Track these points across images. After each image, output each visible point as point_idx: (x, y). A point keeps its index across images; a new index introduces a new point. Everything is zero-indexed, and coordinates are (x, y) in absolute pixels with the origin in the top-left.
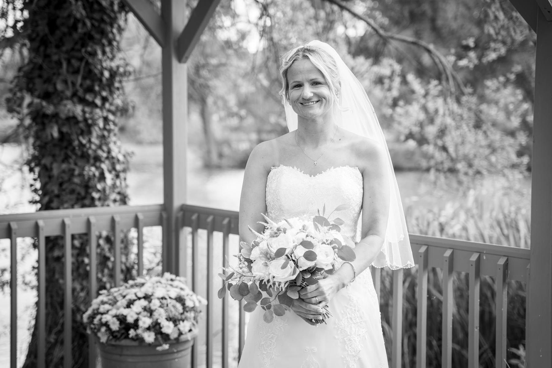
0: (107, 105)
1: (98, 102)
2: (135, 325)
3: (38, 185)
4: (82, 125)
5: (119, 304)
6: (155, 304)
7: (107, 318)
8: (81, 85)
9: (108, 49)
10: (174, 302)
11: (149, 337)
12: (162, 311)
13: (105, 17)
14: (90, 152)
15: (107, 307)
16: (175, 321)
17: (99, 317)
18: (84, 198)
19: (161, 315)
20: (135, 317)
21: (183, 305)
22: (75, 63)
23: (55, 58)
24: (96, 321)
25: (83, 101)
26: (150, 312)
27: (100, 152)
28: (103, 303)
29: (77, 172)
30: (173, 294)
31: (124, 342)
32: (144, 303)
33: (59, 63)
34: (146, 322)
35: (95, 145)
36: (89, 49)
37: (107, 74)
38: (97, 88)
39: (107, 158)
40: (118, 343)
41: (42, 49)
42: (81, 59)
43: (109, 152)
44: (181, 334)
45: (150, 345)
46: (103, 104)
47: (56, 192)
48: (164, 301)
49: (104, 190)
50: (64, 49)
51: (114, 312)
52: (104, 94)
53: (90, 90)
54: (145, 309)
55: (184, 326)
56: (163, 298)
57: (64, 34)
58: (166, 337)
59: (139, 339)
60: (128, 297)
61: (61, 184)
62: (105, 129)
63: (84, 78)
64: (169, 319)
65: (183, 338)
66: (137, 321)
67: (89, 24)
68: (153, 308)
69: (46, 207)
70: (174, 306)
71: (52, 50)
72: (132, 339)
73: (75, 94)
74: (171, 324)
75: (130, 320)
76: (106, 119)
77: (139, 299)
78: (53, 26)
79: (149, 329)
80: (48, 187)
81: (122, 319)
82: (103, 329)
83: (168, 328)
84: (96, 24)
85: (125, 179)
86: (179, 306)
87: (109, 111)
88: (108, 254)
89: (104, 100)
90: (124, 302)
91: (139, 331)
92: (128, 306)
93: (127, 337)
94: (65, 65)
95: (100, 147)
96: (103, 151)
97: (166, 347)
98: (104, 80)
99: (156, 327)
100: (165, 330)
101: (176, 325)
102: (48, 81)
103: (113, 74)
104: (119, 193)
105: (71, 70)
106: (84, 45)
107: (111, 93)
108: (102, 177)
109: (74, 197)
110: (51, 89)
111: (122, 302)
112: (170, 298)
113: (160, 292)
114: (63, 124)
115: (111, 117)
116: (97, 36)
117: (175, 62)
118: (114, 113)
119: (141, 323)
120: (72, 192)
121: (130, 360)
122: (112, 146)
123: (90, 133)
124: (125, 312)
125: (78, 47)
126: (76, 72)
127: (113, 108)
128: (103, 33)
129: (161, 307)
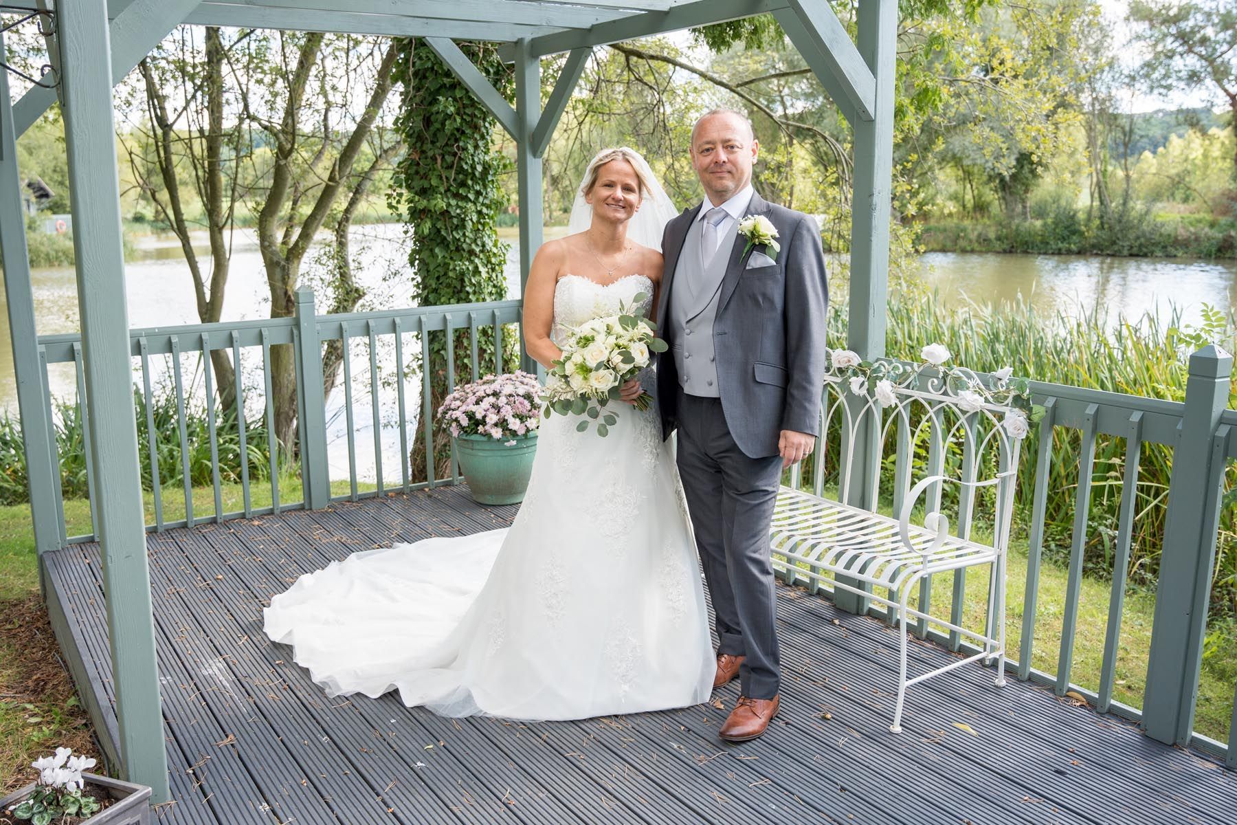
0: (481, 199)
1: (471, 196)
2: (483, 422)
3: (419, 279)
4: (455, 221)
5: (468, 400)
6: (502, 401)
7: (457, 414)
8: (455, 180)
9: (481, 143)
10: (521, 399)
11: (497, 433)
12: (509, 407)
13: (477, 113)
14: (465, 246)
15: (458, 403)
16: (522, 418)
17: (450, 412)
18: (461, 291)
19: (507, 412)
20: (484, 413)
21: (532, 402)
22: (449, 159)
23: (430, 154)
24: (448, 416)
25: (456, 196)
26: (498, 409)
27: (474, 246)
28: (455, 399)
29: (451, 267)
30: (521, 391)
31: (474, 437)
32: (492, 399)
33: (434, 159)
34: (492, 418)
35: (470, 239)
36: (461, 144)
37: (479, 168)
38: (470, 182)
39: (482, 251)
40: (468, 438)
41: (419, 145)
42: (455, 154)
43: (483, 246)
44: (528, 430)
45: (498, 440)
46: (477, 198)
47: (434, 286)
48: (512, 399)
49: (479, 283)
50: (438, 144)
51: (464, 408)
52: (478, 188)
53: (463, 184)
54: (493, 406)
55: (531, 423)
56: (511, 395)
57: (438, 129)
58: (514, 434)
59: (487, 435)
60: (477, 394)
61: (438, 278)
62: (479, 222)
63: (458, 173)
64: (515, 416)
65: (531, 434)
66: (485, 417)
67: (458, 120)
68: (500, 405)
69: (426, 302)
70: (521, 403)
71: (427, 146)
72: (481, 434)
73: (448, 190)
74: (518, 421)
75: (479, 416)
76: (480, 213)
77: (488, 395)
78: (427, 122)
79: (496, 425)
80: (427, 281)
81: (471, 416)
82: (454, 424)
83: (514, 424)
84: (468, 119)
85: (502, 272)
86: (526, 402)
87: (483, 204)
88: (484, 347)
89: (478, 193)
90: (474, 399)
91: (487, 427)
92: (477, 403)
93: (476, 433)
94: (439, 161)
95: (475, 241)
96: (477, 245)
97: (514, 443)
98: (477, 174)
99: (503, 424)
100: (510, 426)
101: (522, 422)
102: (425, 177)
103: (487, 168)
104: (494, 286)
105: (445, 166)
106: (457, 140)
107: (485, 187)
108: (476, 271)
109: (450, 290)
110: (426, 185)
111: (472, 399)
112: (518, 395)
113: (508, 389)
114: (438, 219)
115: (485, 210)
116: (468, 131)
117: (529, 157)
118: (488, 207)
119: (487, 420)
120: (448, 286)
121: (481, 454)
122: (486, 239)
123: (464, 227)
124: (474, 408)
125: (452, 141)
126: (450, 167)
127: (487, 202)
128: (476, 128)
129: (507, 404)
